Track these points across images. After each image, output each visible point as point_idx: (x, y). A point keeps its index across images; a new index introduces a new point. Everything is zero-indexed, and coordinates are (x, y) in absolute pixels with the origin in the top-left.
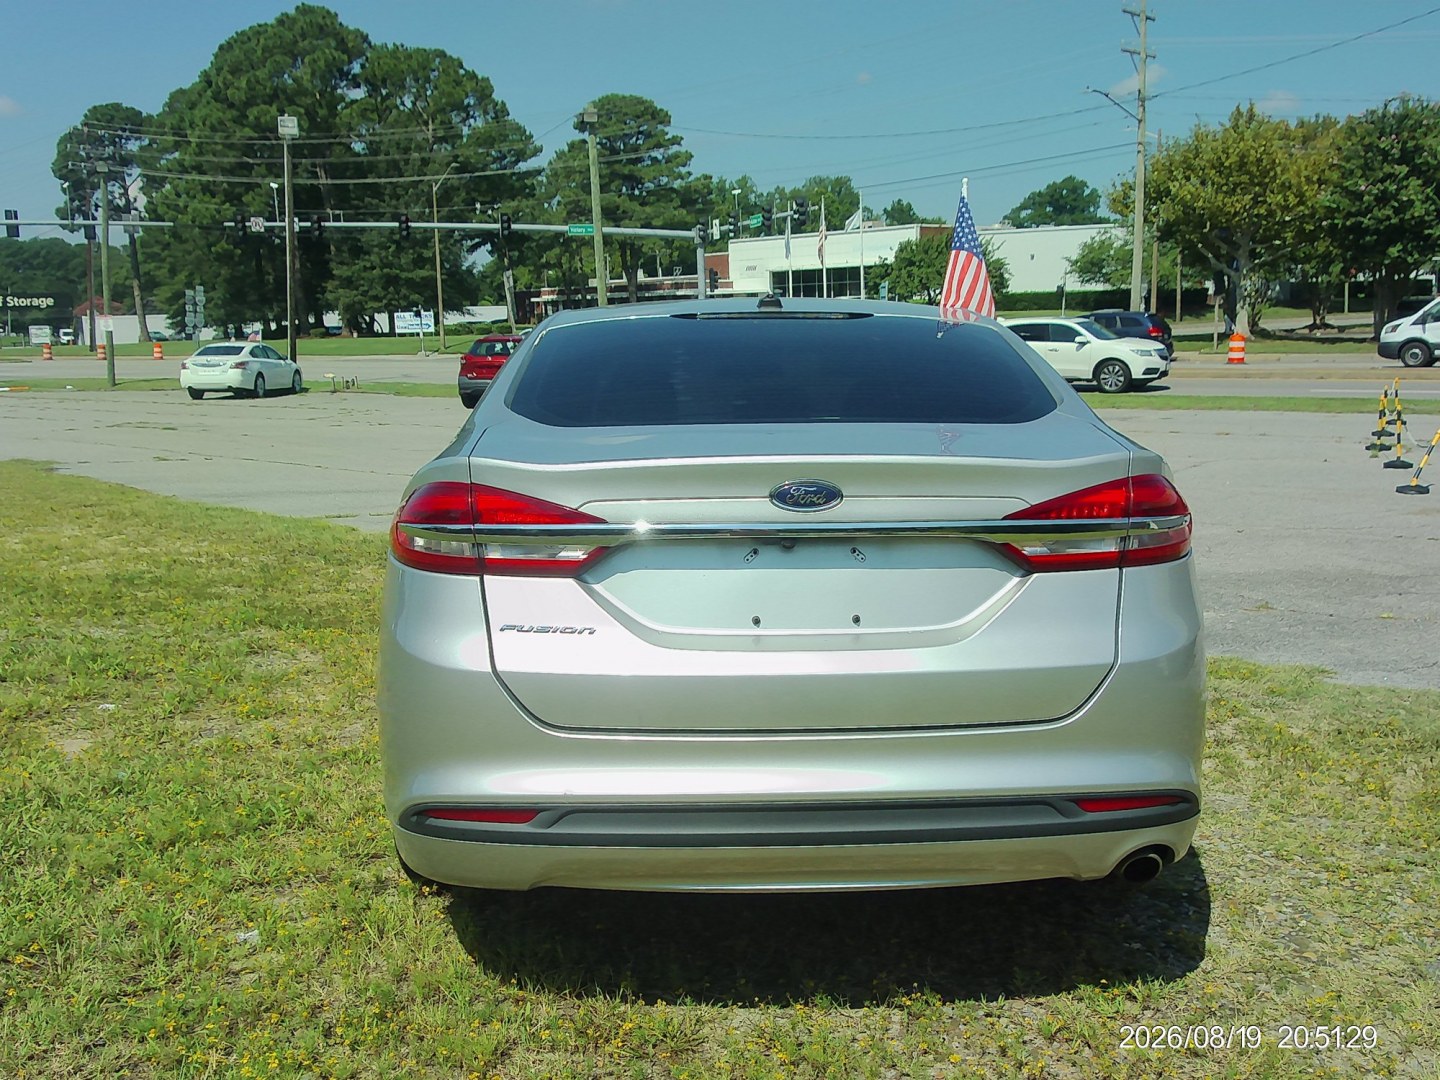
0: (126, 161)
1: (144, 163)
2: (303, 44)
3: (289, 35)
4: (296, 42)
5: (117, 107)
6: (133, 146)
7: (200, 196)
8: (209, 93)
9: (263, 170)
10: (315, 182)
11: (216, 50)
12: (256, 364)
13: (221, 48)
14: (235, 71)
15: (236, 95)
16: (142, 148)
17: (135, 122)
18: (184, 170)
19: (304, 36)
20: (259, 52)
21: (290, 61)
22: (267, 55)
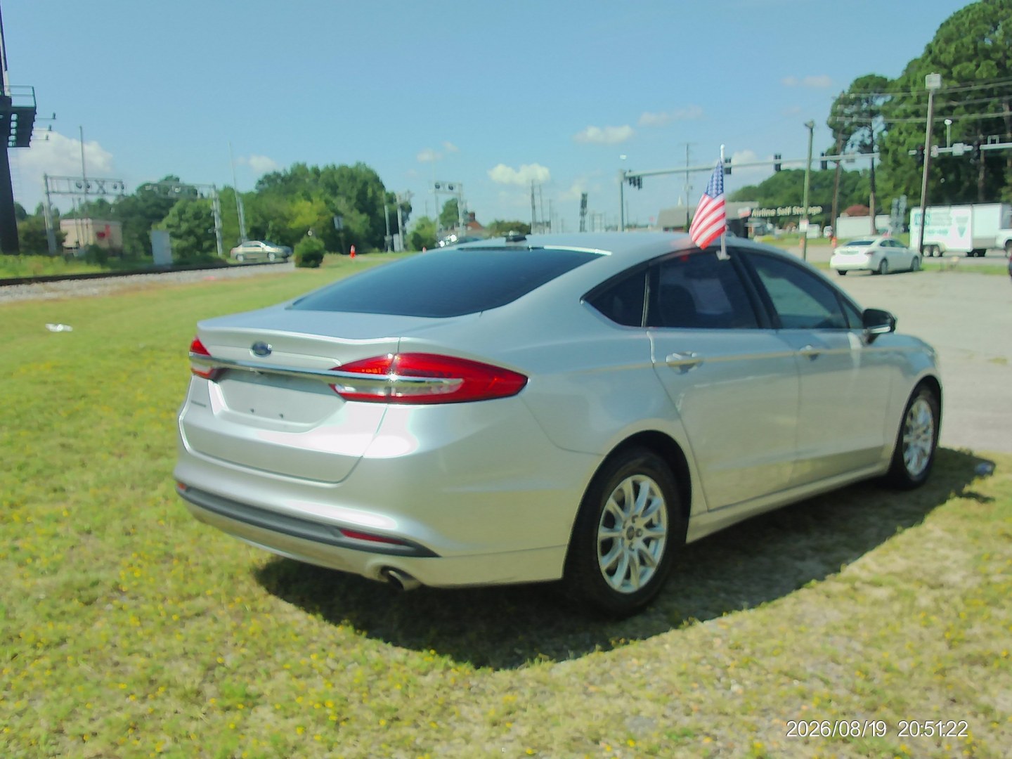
0: (873, 114)
1: (886, 114)
2: (1002, 13)
3: (990, 8)
4: (996, 12)
5: (872, 77)
6: (879, 102)
7: (914, 132)
8: (929, 59)
9: (962, 109)
10: (1000, 114)
11: (938, 27)
12: (882, 252)
13: (942, 25)
14: (948, 41)
15: (947, 58)
16: (885, 103)
17: (881, 85)
18: (907, 116)
19: (1002, 7)
20: (967, 25)
21: (990, 27)
22: (973, 25)
